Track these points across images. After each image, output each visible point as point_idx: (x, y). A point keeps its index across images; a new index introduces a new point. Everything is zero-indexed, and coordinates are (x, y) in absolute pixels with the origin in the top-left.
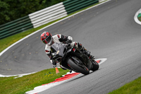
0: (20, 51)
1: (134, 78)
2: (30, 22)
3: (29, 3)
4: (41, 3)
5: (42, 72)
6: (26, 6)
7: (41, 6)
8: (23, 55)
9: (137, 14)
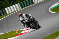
0: (1, 24)
1: (49, 35)
2: (5, 12)
3: (5, 4)
4: (10, 3)
5: (10, 32)
6: (4, 5)
7: (10, 5)
8: (2, 25)
9: (50, 8)
